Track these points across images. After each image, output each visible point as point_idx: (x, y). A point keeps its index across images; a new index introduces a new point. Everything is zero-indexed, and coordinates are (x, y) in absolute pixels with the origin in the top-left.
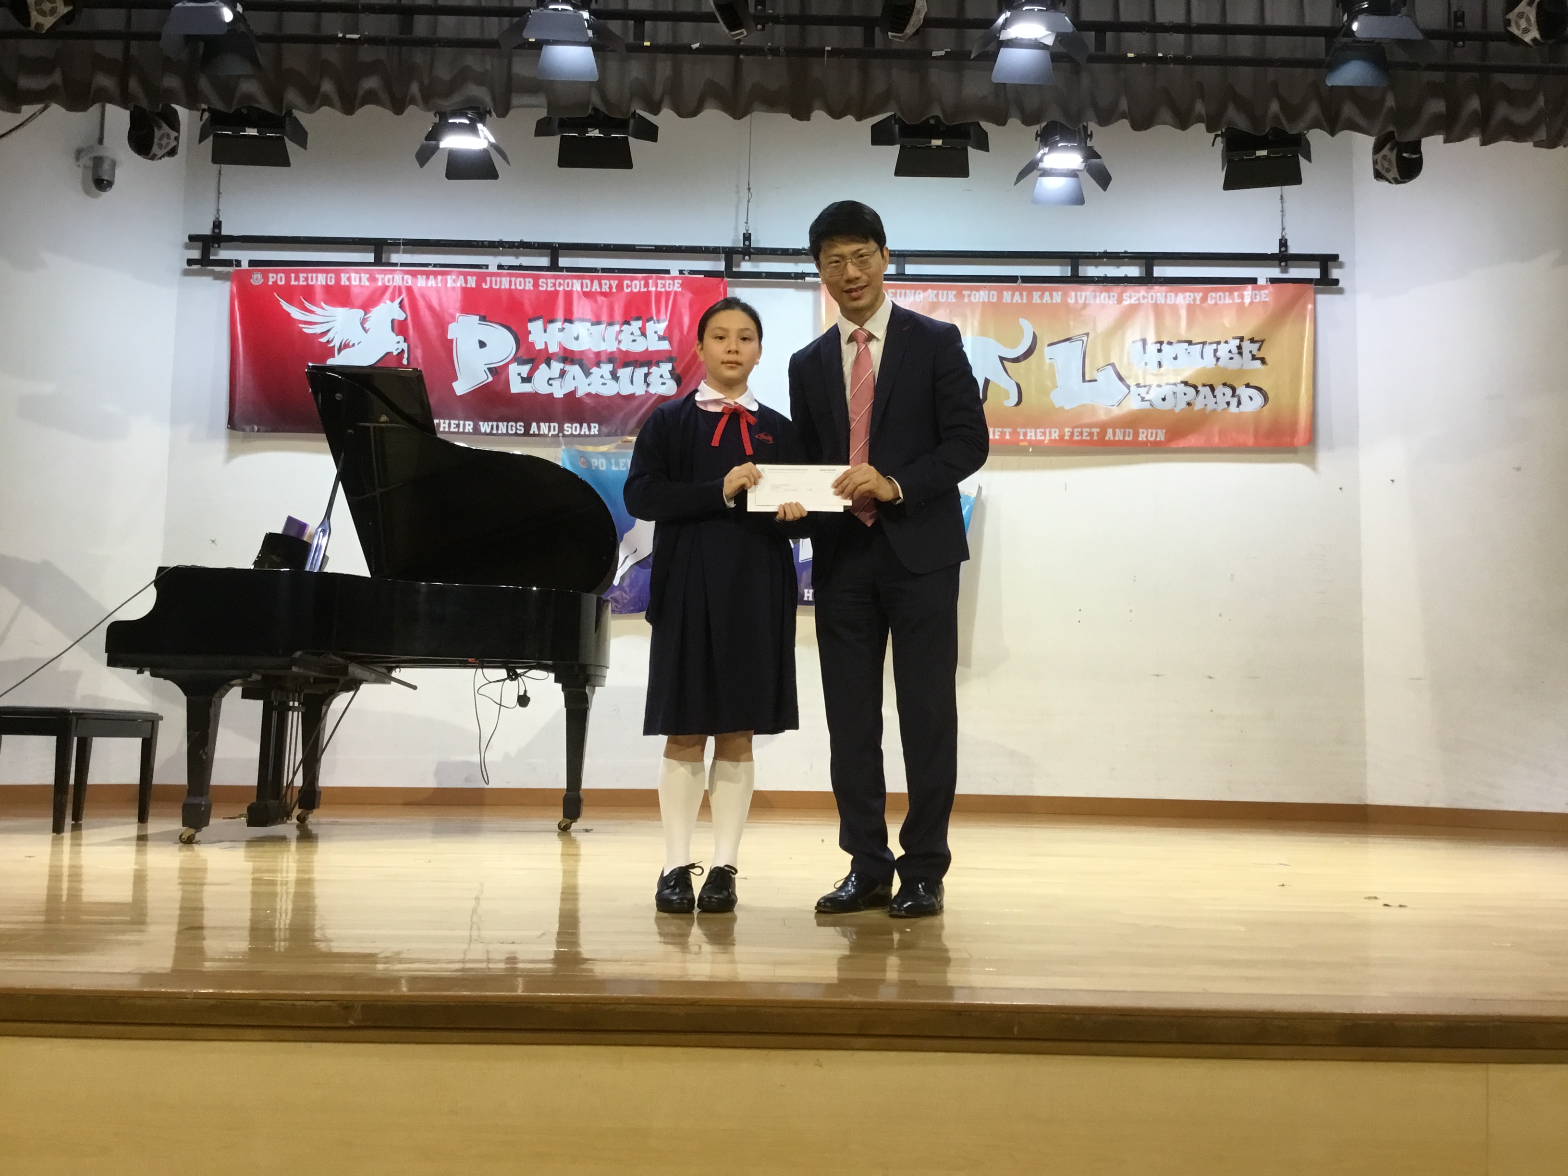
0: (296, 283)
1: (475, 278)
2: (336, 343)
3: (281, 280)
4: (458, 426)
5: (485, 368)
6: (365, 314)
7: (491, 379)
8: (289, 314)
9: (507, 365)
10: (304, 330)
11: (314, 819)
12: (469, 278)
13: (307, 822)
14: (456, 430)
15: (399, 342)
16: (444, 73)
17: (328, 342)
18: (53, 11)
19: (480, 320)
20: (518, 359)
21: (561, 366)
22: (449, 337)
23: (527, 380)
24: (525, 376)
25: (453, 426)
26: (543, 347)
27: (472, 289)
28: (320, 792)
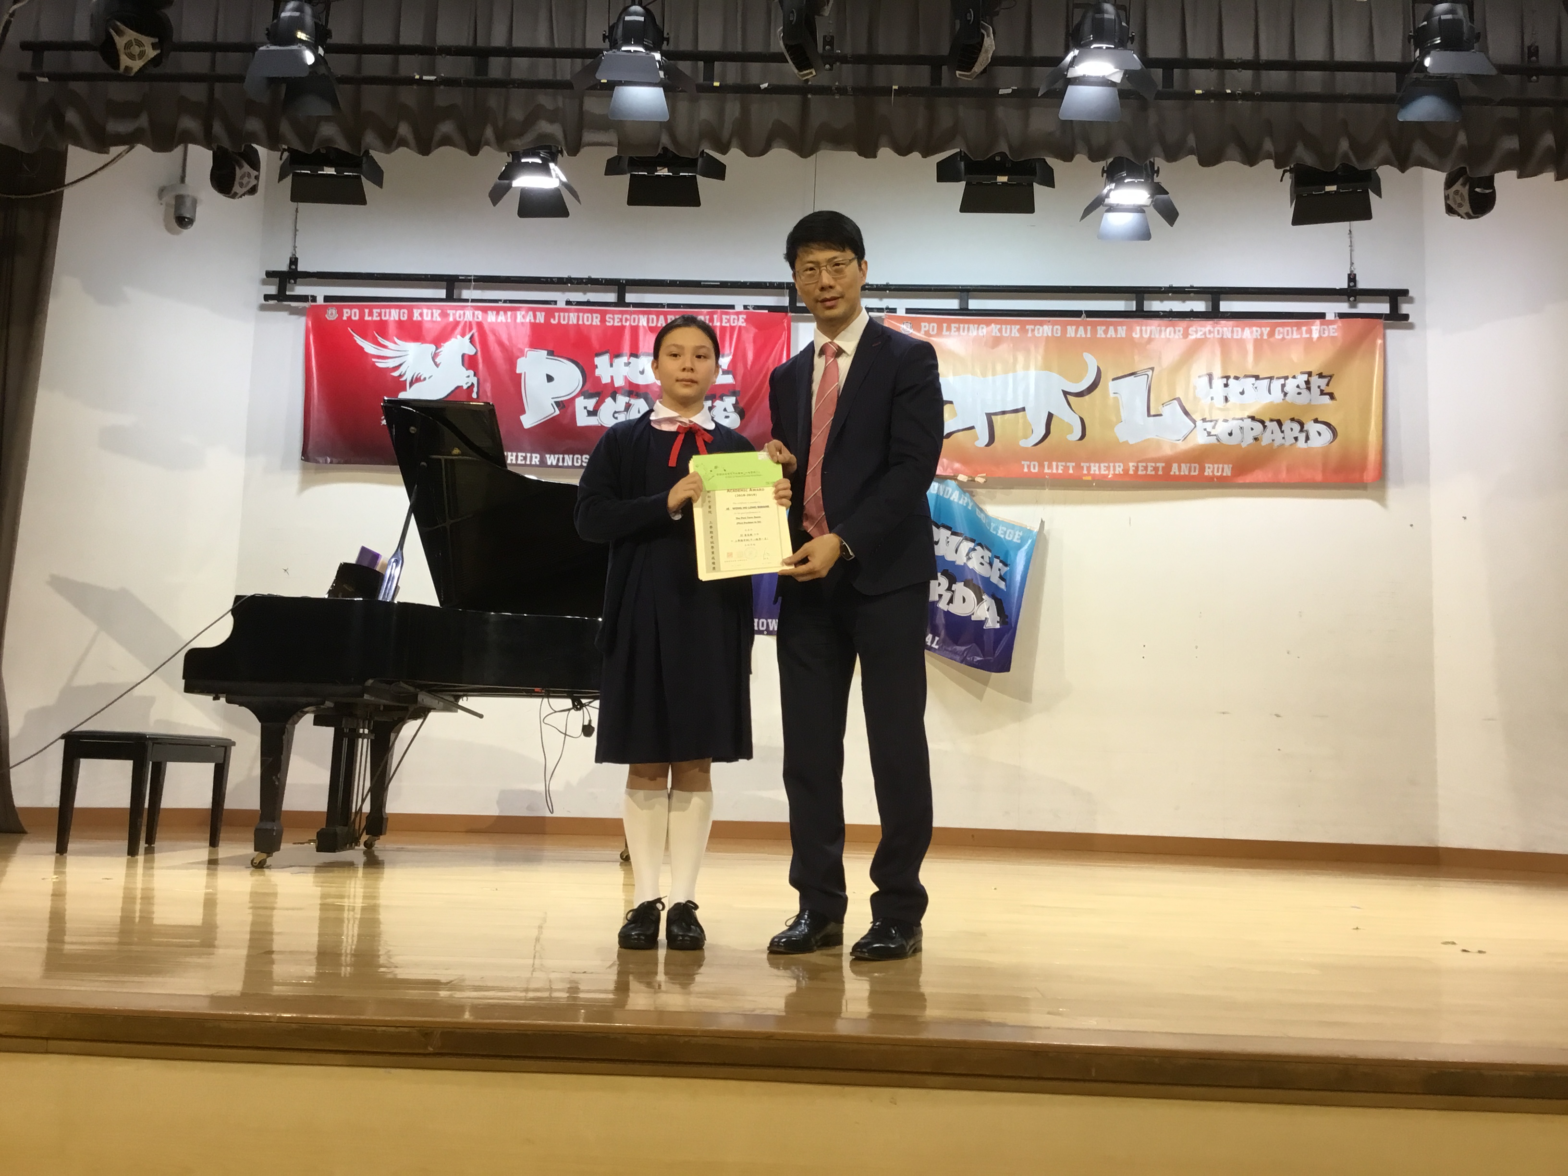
0: (370, 318)
1: (543, 314)
2: (408, 377)
3: (355, 316)
4: (525, 458)
5: (552, 401)
6: (437, 349)
7: (558, 412)
8: (362, 349)
9: (573, 399)
10: (377, 364)
11: (381, 845)
12: (538, 314)
13: (373, 848)
14: (523, 462)
15: (468, 377)
16: (517, 114)
17: (401, 376)
18: (142, 54)
19: (548, 355)
20: (584, 393)
21: (627, 399)
22: (518, 372)
23: (593, 413)
24: (591, 408)
25: (520, 458)
26: (609, 381)
27: (540, 324)
28: (387, 818)
